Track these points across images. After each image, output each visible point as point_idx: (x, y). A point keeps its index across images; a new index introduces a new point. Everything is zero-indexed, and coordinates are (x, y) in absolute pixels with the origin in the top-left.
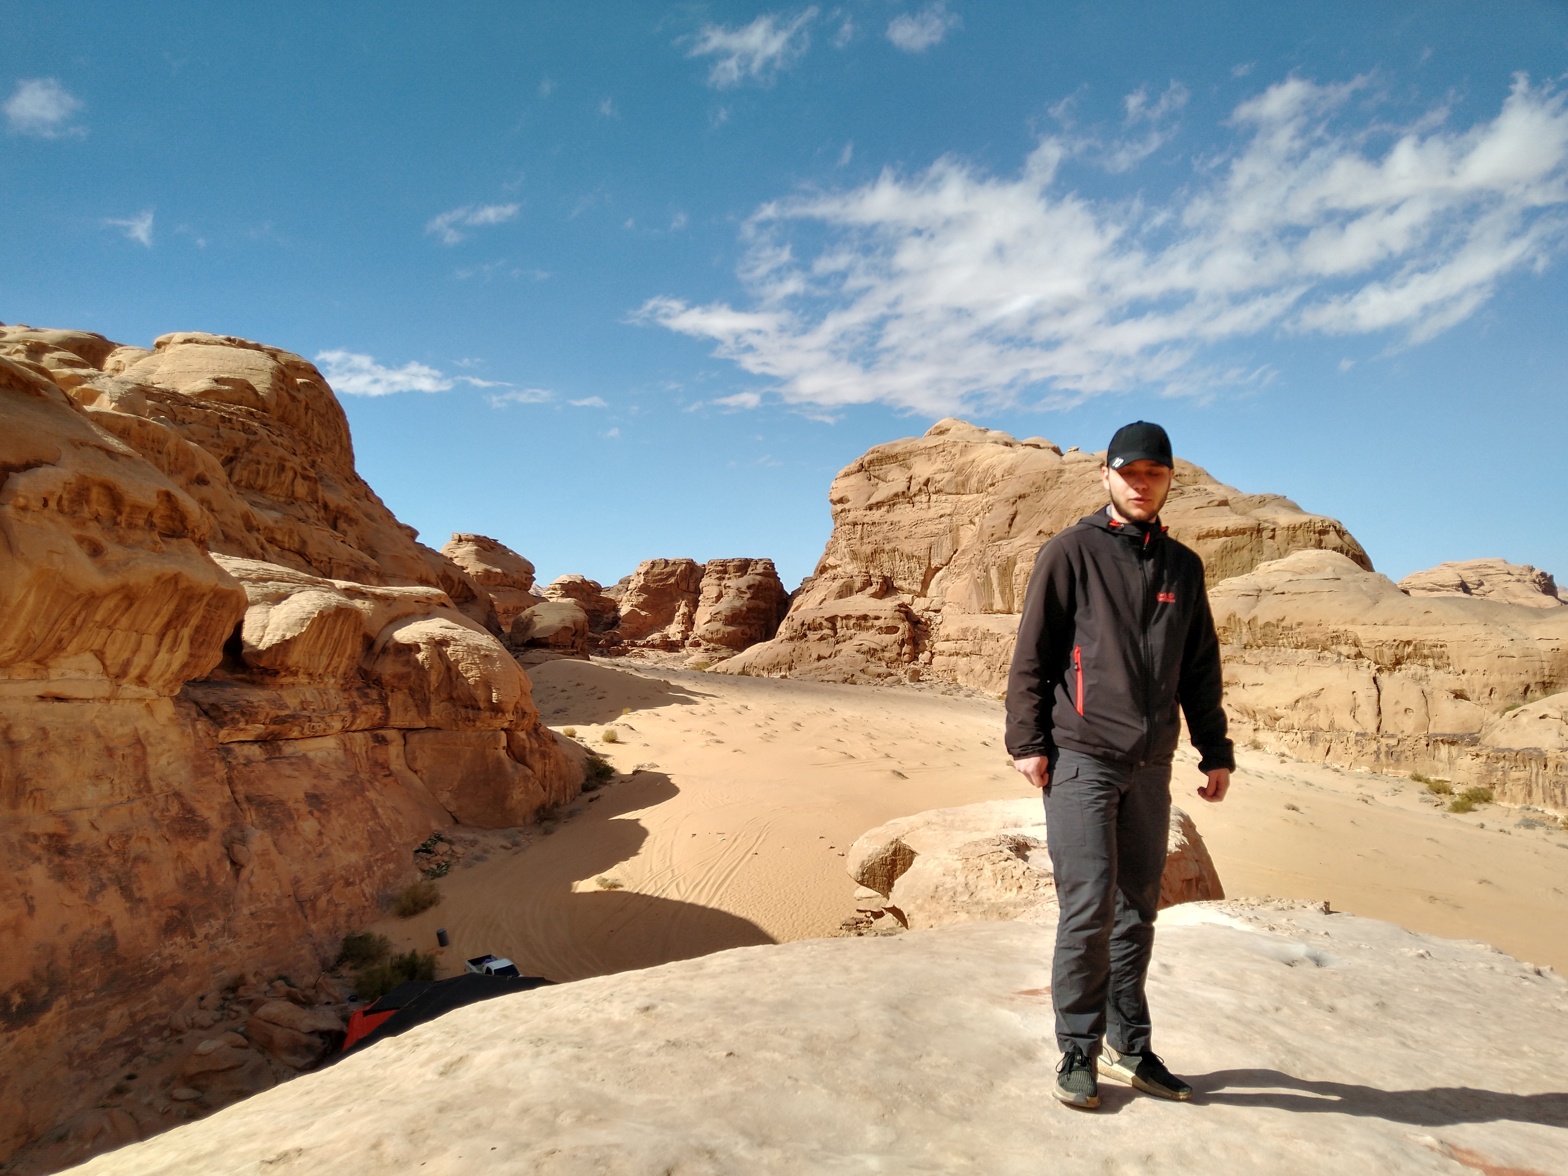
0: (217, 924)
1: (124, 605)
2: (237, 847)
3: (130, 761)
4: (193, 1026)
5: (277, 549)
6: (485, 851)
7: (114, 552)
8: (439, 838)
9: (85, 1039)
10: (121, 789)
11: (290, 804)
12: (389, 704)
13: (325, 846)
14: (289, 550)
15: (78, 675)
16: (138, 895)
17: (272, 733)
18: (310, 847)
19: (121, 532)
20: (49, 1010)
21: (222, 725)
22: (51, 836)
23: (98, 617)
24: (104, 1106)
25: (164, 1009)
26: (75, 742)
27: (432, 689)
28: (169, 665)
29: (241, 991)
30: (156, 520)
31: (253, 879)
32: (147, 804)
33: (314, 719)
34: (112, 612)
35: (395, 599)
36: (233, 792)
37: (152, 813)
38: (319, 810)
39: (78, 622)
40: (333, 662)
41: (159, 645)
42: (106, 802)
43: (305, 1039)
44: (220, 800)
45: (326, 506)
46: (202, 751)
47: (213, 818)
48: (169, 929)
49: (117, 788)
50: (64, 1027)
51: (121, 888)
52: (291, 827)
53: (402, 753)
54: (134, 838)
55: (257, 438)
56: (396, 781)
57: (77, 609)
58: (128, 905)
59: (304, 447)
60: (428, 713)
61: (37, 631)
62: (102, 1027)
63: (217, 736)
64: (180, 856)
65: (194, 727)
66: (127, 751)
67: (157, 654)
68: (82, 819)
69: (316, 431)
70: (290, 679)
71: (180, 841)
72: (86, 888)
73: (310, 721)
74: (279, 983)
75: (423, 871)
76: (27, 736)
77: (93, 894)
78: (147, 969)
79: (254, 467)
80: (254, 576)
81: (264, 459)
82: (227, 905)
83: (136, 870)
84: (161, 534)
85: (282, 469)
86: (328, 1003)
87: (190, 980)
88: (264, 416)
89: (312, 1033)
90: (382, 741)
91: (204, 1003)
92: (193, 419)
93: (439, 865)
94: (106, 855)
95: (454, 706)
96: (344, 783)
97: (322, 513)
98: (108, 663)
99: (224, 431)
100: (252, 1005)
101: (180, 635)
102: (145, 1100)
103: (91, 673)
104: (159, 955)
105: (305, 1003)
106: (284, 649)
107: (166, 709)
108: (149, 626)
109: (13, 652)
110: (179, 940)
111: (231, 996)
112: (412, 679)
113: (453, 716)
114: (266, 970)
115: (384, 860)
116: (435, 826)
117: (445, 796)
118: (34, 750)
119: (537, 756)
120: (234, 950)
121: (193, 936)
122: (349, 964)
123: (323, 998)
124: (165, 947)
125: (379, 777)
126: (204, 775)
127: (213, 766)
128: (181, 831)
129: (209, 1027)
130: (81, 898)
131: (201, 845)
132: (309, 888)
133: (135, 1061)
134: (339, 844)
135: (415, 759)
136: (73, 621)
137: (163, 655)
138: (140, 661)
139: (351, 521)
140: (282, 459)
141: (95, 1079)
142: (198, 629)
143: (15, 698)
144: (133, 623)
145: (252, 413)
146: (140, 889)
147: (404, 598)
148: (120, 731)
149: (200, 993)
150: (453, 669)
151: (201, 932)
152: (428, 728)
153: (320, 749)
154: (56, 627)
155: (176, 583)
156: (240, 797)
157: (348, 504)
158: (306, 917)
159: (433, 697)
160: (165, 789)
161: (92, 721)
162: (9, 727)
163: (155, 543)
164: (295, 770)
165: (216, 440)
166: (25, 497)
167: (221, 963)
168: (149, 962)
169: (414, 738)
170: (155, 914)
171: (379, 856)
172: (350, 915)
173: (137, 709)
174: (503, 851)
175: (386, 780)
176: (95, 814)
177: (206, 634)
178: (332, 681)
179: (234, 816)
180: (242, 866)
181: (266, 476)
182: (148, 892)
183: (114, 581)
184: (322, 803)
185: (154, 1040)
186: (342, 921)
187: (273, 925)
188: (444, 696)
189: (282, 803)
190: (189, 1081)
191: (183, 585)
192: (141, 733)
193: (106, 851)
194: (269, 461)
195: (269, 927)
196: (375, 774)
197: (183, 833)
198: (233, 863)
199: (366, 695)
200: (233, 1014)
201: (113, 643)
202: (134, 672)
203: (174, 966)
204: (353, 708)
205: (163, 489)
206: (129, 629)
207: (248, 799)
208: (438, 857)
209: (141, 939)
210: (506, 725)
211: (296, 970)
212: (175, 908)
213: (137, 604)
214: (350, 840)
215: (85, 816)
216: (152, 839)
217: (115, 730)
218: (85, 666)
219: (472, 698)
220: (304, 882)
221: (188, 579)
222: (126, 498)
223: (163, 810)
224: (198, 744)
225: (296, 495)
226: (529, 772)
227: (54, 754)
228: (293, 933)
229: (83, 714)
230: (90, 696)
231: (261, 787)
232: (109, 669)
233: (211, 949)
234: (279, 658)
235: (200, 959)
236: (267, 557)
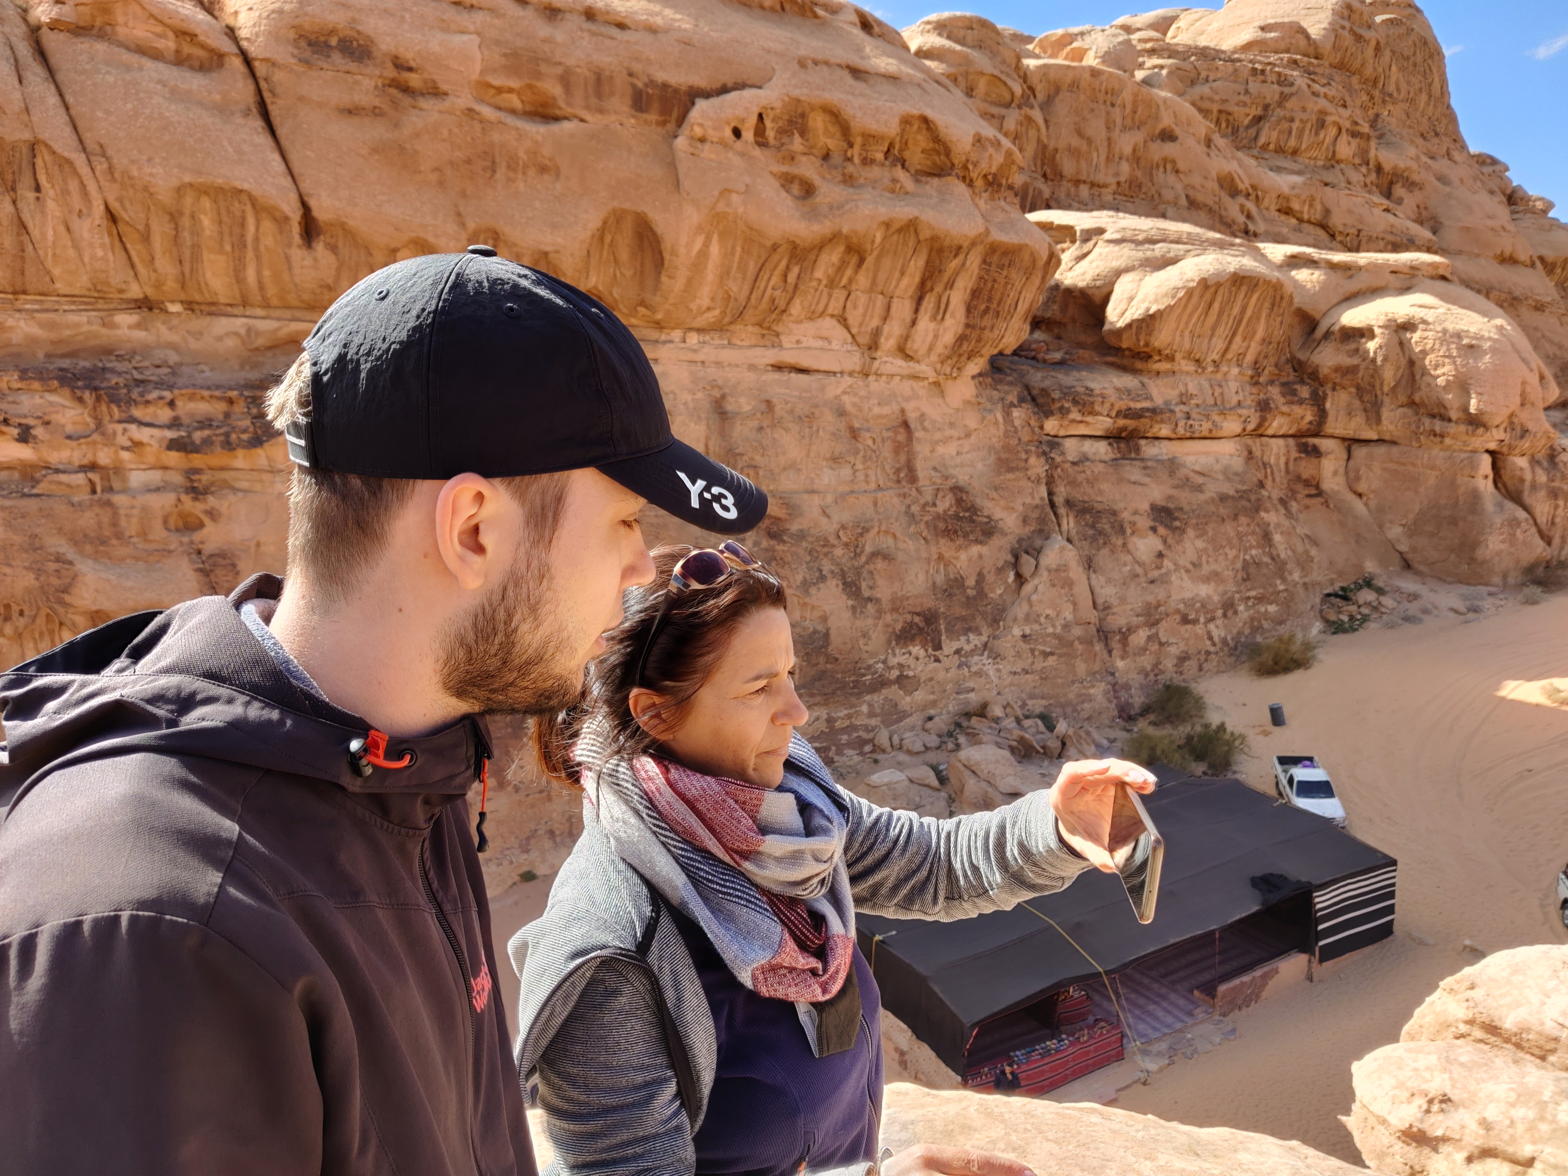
0: (975, 640)
1: (854, 260)
2: (1028, 558)
3: (885, 447)
5: (1294, 221)
6: (1425, 611)
7: (830, 193)
8: (1368, 583)
10: (867, 476)
11: (1126, 516)
12: (1328, 405)
13: (1163, 571)
14: (1309, 222)
15: (820, 343)
16: (866, 593)
17: (1124, 429)
18: (1139, 570)
19: (850, 169)
21: (1048, 414)
23: (819, 274)
26: (808, 418)
27: (1386, 389)
28: (938, 337)
31: (1034, 597)
32: (903, 496)
33: (1193, 415)
34: (839, 269)
35: (1360, 268)
36: (1050, 493)
38: (1167, 526)
39: (792, 280)
40: (1234, 347)
41: (917, 311)
44: (1028, 500)
45: (1379, 169)
46: (1014, 442)
47: (1007, 520)
48: (905, 636)
49: (860, 474)
51: (845, 584)
52: (1120, 542)
53: (1342, 470)
54: (874, 531)
55: (1293, 89)
56: (1326, 504)
57: (782, 263)
58: (850, 603)
59: (1365, 97)
60: (1379, 421)
61: (737, 288)
63: (1041, 427)
65: (1007, 414)
66: (883, 434)
67: (914, 323)
68: (811, 503)
69: (1393, 80)
70: (1164, 366)
71: (942, 541)
72: (799, 578)
73: (1188, 418)
74: (1032, 722)
75: (1326, 621)
76: (746, 408)
77: (806, 586)
78: (865, 675)
79: (1285, 125)
80: (1140, 237)
81: (1299, 115)
82: (996, 621)
83: (871, 567)
84: (915, 173)
85: (1321, 124)
87: (920, 696)
88: (1310, 64)
90: (1315, 452)
91: (929, 725)
92: (1219, 75)
93: (1352, 618)
94: (833, 546)
95: (1417, 414)
96: (1223, 498)
97: (1373, 176)
98: (854, 331)
99: (1254, 86)
101: (946, 301)
103: (836, 343)
104: (884, 662)
106: (1148, 326)
107: (964, 391)
108: (896, 287)
109: (717, 312)
110: (916, 650)
112: (1360, 374)
113: (1413, 427)
115: (1260, 599)
116: (1370, 566)
117: (1395, 532)
118: (754, 424)
119: (1542, 494)
120: (991, 673)
121: (938, 647)
122: (1152, 717)
124: (894, 655)
125: (1299, 496)
126: (1011, 470)
127: (1026, 460)
128: (947, 530)
129: (918, 753)
131: (975, 549)
132: (1119, 620)
134: (1188, 571)
135: (1358, 478)
136: (785, 276)
137: (925, 323)
138: (894, 330)
139: (1411, 185)
140: (1323, 113)
142: (975, 294)
143: (737, 366)
144: (874, 283)
145: (1295, 62)
146: (873, 588)
147: (1373, 268)
148: (877, 410)
149: (932, 712)
150: (1418, 363)
151: (949, 646)
152: (1381, 441)
153: (1207, 454)
154: (762, 284)
155: (916, 231)
156: (1059, 500)
157: (1414, 165)
158: (1110, 652)
159: (1387, 400)
161: (837, 397)
162: (723, 397)
163: (898, 183)
164: (1148, 476)
165: (1242, 97)
166: (705, 127)
167: (971, 684)
168: (869, 667)
169: (1360, 452)
170: (888, 618)
171: (1253, 593)
172: (1183, 659)
173: (907, 386)
174: (1452, 615)
175: (1308, 501)
176: (829, 499)
177: (990, 300)
178: (1235, 371)
179: (1042, 520)
180: (1027, 580)
181: (1300, 136)
182: (884, 591)
183: (822, 228)
184: (1176, 519)
185: (849, 752)
186: (1169, 664)
187: (1053, 654)
188: (1402, 398)
189: (1114, 513)
191: (925, 234)
192: (912, 415)
193: (836, 542)
194: (1305, 116)
195: (1046, 655)
196: (1294, 492)
197: (949, 533)
198: (1017, 575)
199: (1294, 393)
201: (855, 307)
202: (888, 343)
203: (902, 677)
204: (1264, 407)
205: (912, 111)
206: (871, 290)
207: (1069, 503)
208: (1353, 608)
209: (861, 642)
210: (1492, 446)
211: (1075, 711)
212: (918, 614)
213: (870, 260)
214: (1206, 569)
215: (816, 500)
216: (898, 535)
217: (870, 409)
218: (825, 333)
219: (1442, 405)
220: (1115, 610)
221: (930, 227)
222: (852, 124)
223: (926, 504)
224: (1011, 431)
225: (1338, 156)
226: (1522, 514)
227: (781, 431)
228: (1081, 667)
229: (822, 389)
230: (837, 368)
231: (1089, 491)
232: (858, 339)
233: (960, 666)
234: (1142, 338)
235: (941, 676)
236: (1251, 227)
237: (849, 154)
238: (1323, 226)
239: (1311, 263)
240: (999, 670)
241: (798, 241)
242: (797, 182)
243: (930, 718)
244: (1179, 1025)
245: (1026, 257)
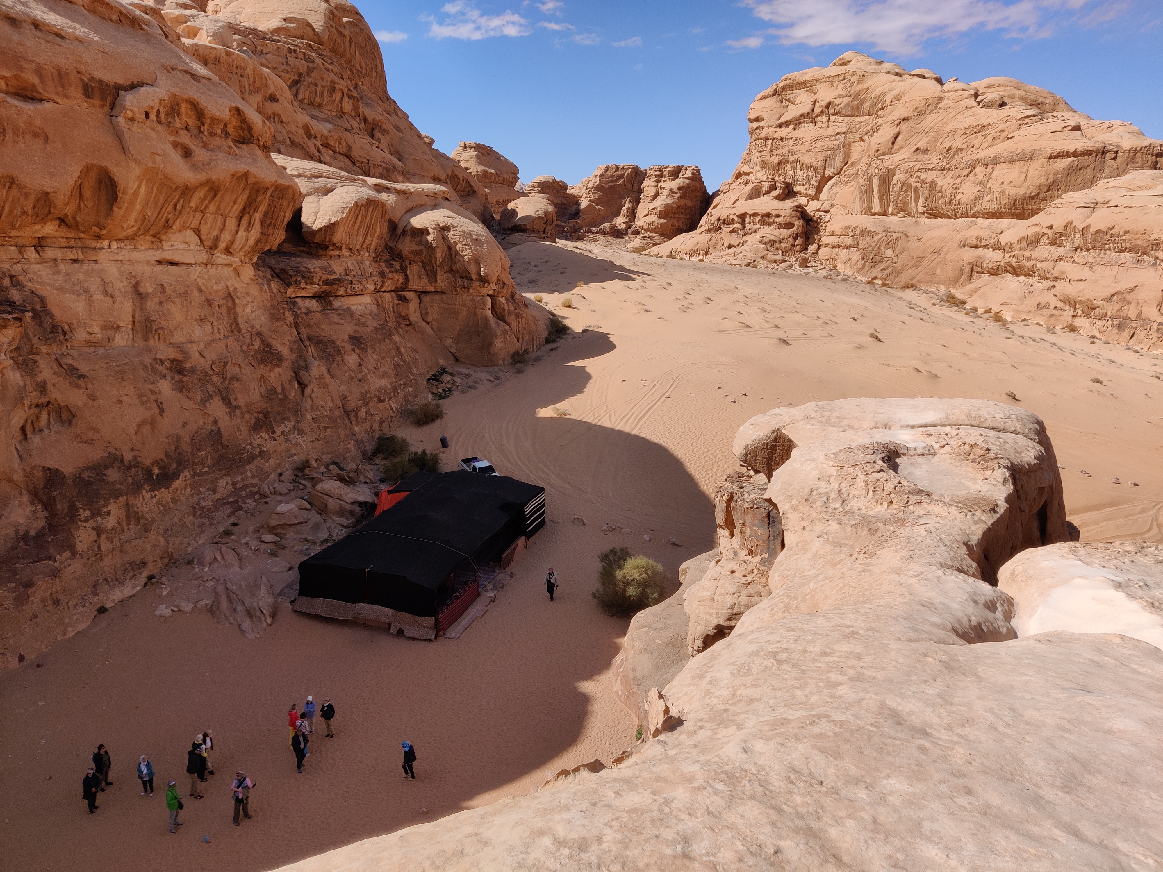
0: (290, 425)
1: (211, 195)
2: (302, 372)
3: (224, 310)
4: (275, 493)
5: (331, 152)
6: (476, 382)
7: (200, 154)
8: (444, 371)
9: (203, 498)
10: (219, 329)
11: (339, 343)
12: (408, 273)
13: (363, 374)
14: (339, 153)
15: (184, 246)
16: (234, 403)
17: (324, 292)
18: (353, 375)
19: (205, 139)
20: (178, 479)
21: (289, 285)
22: (172, 361)
23: (193, 204)
24: (217, 543)
25: (255, 481)
26: (184, 295)
27: (438, 263)
28: (247, 240)
29: (307, 471)
30: (230, 130)
31: (313, 395)
32: (237, 340)
33: (354, 282)
34: (202, 201)
35: (411, 193)
36: (298, 333)
37: (241, 347)
38: (359, 348)
39: (179, 207)
40: (367, 241)
41: (239, 225)
42: (210, 338)
43: (348, 507)
44: (290, 338)
45: (365, 120)
46: (276, 303)
47: (285, 351)
48: (257, 427)
49: (215, 328)
50: (189, 490)
51: (222, 398)
52: (340, 359)
53: (418, 309)
54: (230, 364)
55: (315, 65)
56: (414, 329)
57: (177, 198)
58: (227, 410)
59: (349, 73)
60: (436, 281)
61: (151, 213)
62: (214, 491)
63: (286, 293)
64: (262, 377)
65: (269, 285)
66: (222, 302)
67: (237, 232)
68: (193, 350)
69: (358, 61)
70: (337, 252)
71: (262, 367)
72: (199, 398)
73: (352, 284)
74: (332, 467)
75: (433, 394)
76: (151, 290)
77: (203, 402)
78: (243, 454)
79: (313, 88)
80: (308, 174)
81: (320, 82)
82: (296, 412)
83: (232, 386)
84: (235, 141)
85: (333, 90)
86: (366, 483)
87: (272, 462)
88: (319, 48)
89: (353, 503)
90: (404, 300)
91: (282, 478)
92: (269, 50)
93: (444, 390)
94: (211, 375)
95: (454, 276)
96: (376, 329)
97: (363, 125)
98: (203, 238)
99: (291, 59)
100: (315, 481)
101: (253, 219)
102: (244, 541)
103: (192, 245)
104: (251, 444)
105: (348, 481)
106: (331, 229)
107: (248, 272)
108: (230, 211)
109: (135, 229)
110: (264, 434)
111: (300, 474)
112: (424, 255)
113: (453, 284)
114: (323, 457)
115: (405, 385)
116: (442, 362)
117: (449, 342)
118: (156, 300)
119: (513, 316)
120: (302, 443)
121: (274, 432)
122: (381, 456)
123: (362, 479)
124: (254, 439)
125: (402, 325)
126: (278, 320)
127: (284, 314)
128: (262, 360)
129: (285, 494)
130: (195, 404)
131: (277, 370)
132: (352, 404)
133: (237, 514)
134: (374, 373)
135: (427, 314)
136: (175, 206)
137: (242, 233)
138: (226, 237)
139: (384, 131)
140: (333, 82)
141: (211, 524)
142: (266, 214)
143: (140, 262)
144: (218, 209)
145: (310, 46)
146: (235, 399)
147: (418, 193)
148: (215, 287)
149: (279, 471)
150: (453, 249)
151: (279, 430)
152: (436, 292)
153: (359, 304)
154: (163, 210)
155: (247, 179)
156: (304, 337)
157: (381, 118)
158: (351, 423)
159: (439, 269)
160: (250, 330)
161: (195, 280)
162: (138, 283)
163: (230, 147)
164: (342, 319)
165: (285, 67)
166: (132, 111)
167: (293, 451)
168: (244, 448)
169: (426, 299)
170: (247, 416)
171: (402, 382)
172: (382, 422)
173: (227, 272)
174: (488, 382)
175: (406, 328)
176: (202, 346)
177: (272, 218)
178: (367, 254)
179: (300, 350)
180: (306, 386)
181: (322, 96)
182: (241, 402)
183: (201, 177)
184: (361, 343)
185: (249, 501)
186: (376, 426)
187: (328, 427)
188: (447, 268)
189: (333, 342)
190: (272, 530)
191: (251, 181)
192: (231, 289)
193: (211, 373)
194: (324, 84)
195: (326, 428)
196: (399, 323)
197: (263, 361)
198: (300, 383)
199: (392, 266)
200: (301, 487)
201: (206, 223)
202: (222, 245)
203: (261, 452)
204: (382, 275)
205: (234, 105)
206: (216, 213)
207: (309, 338)
208: (443, 385)
209: (238, 433)
210: (491, 292)
211: (344, 458)
212: (260, 413)
213: (220, 194)
214: (381, 370)
215: (195, 347)
216: (242, 365)
217: (212, 287)
218: (187, 240)
219: (467, 271)
220: (349, 398)
221: (255, 177)
222: (206, 111)
223: (249, 345)
224: (273, 297)
225: (344, 110)
226: (507, 328)
227: (170, 303)
228: (342, 433)
229: (188, 275)
230: (193, 262)
231: (318, 330)
232: (205, 243)
233: (286, 441)
234: (328, 236)
235: (279, 448)
236: (322, 159)
237: (202, 129)
238: (348, 157)
239: (387, 190)
240: (305, 441)
241: (189, 185)
242: (180, 147)
243: (281, 474)
244: (492, 577)
245: (290, 193)
